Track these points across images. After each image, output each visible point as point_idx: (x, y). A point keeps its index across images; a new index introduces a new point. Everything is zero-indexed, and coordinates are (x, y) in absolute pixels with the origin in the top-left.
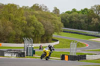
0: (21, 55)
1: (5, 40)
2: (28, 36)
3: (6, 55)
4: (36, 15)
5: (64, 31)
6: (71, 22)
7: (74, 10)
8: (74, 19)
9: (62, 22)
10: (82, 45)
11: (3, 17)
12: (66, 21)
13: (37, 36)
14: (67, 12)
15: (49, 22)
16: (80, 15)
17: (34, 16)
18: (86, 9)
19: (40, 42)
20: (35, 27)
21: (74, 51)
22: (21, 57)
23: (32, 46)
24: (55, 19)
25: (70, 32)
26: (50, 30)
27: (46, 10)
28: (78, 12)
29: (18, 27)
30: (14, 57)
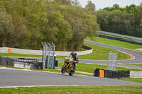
0: (38, 66)
1: (17, 45)
2: (48, 40)
3: (16, 65)
4: (62, 11)
5: (100, 36)
6: (111, 23)
7: (116, 7)
8: (116, 19)
9: (98, 23)
10: (125, 57)
11: (15, 11)
12: (103, 21)
13: (61, 40)
14: (106, 9)
15: (79, 22)
16: (125, 13)
17: (58, 13)
18: (133, 6)
19: (65, 49)
20: (60, 28)
21: (113, 65)
22: (37, 69)
23: (54, 54)
24: (88, 18)
25: (108, 38)
26: (81, 33)
27: (76, 4)
28: (122, 10)
29: (35, 27)
30: (28, 68)
